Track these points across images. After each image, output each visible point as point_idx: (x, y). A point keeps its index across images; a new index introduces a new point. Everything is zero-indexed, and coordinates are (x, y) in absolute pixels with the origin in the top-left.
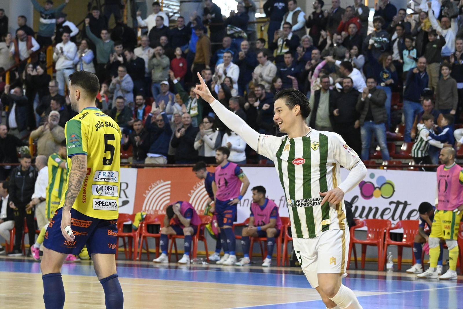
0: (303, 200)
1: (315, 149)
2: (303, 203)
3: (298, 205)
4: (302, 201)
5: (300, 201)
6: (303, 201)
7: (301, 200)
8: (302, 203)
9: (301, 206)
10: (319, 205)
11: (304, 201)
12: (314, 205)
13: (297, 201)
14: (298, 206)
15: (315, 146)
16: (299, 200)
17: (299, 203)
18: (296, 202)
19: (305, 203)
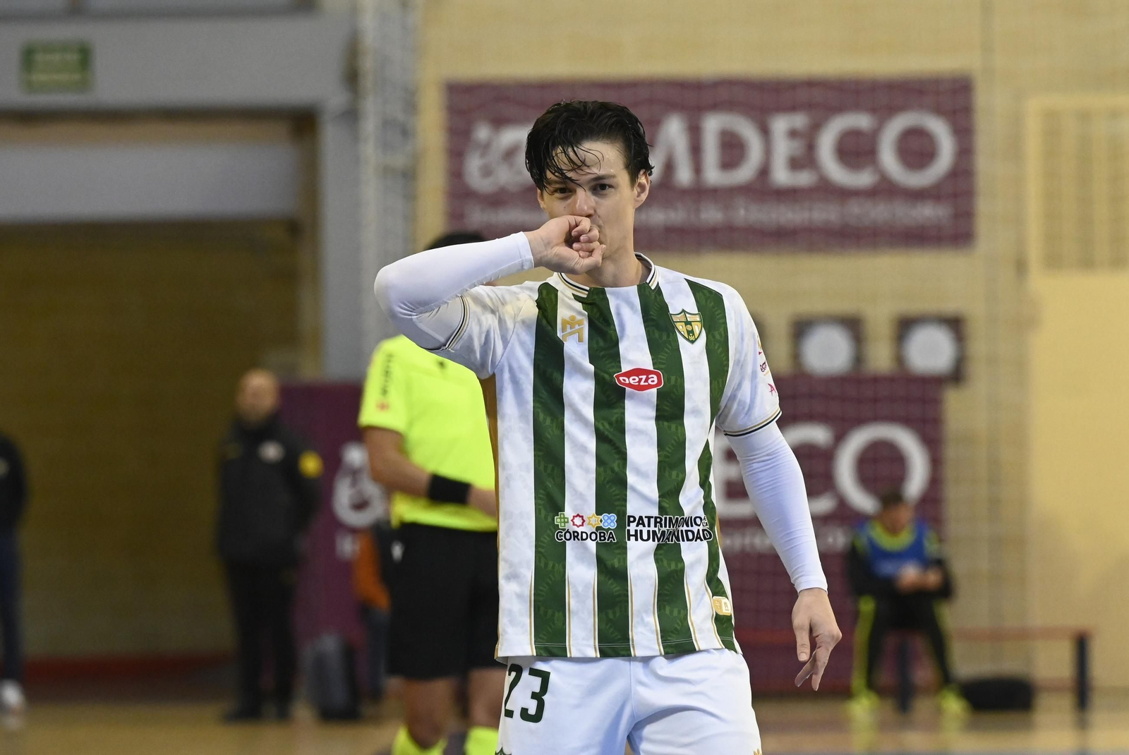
0: (656, 518)
1: (692, 338)
2: (657, 529)
3: (632, 532)
4: (652, 521)
5: (646, 521)
6: (656, 522)
7: (649, 518)
8: (652, 528)
9: (645, 537)
10: (698, 540)
11: (660, 522)
12: (683, 540)
13: (632, 519)
14: (633, 538)
15: (689, 327)
16: (641, 518)
17: (641, 527)
18: (629, 522)
19: (663, 529)
